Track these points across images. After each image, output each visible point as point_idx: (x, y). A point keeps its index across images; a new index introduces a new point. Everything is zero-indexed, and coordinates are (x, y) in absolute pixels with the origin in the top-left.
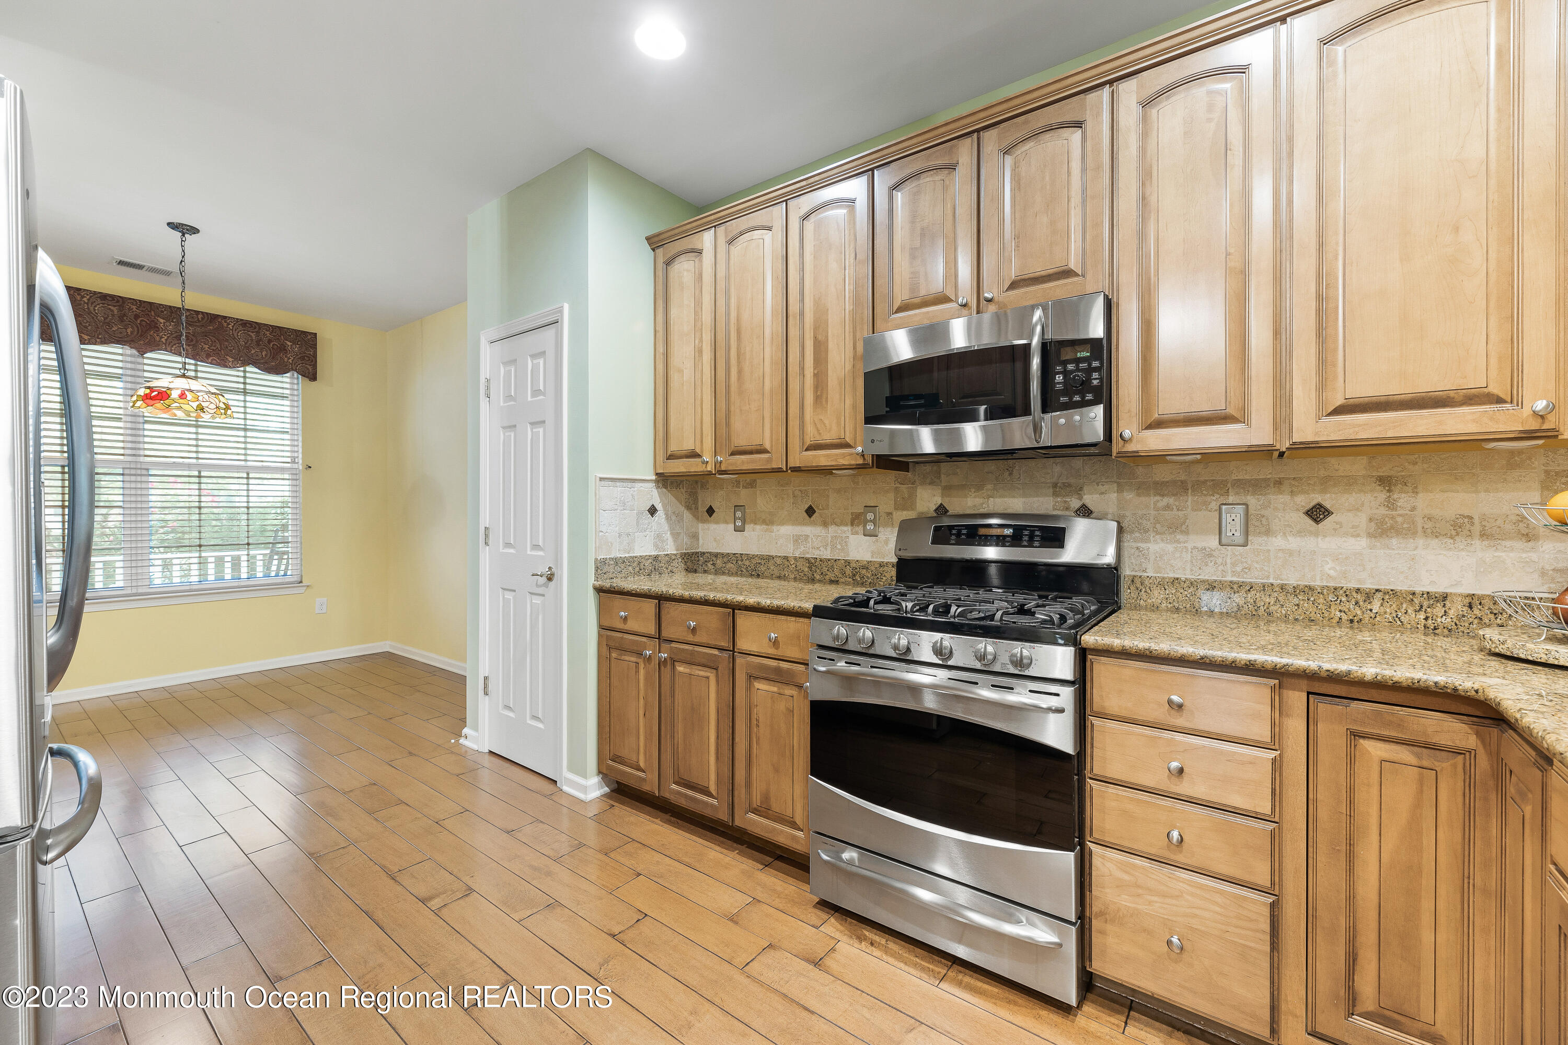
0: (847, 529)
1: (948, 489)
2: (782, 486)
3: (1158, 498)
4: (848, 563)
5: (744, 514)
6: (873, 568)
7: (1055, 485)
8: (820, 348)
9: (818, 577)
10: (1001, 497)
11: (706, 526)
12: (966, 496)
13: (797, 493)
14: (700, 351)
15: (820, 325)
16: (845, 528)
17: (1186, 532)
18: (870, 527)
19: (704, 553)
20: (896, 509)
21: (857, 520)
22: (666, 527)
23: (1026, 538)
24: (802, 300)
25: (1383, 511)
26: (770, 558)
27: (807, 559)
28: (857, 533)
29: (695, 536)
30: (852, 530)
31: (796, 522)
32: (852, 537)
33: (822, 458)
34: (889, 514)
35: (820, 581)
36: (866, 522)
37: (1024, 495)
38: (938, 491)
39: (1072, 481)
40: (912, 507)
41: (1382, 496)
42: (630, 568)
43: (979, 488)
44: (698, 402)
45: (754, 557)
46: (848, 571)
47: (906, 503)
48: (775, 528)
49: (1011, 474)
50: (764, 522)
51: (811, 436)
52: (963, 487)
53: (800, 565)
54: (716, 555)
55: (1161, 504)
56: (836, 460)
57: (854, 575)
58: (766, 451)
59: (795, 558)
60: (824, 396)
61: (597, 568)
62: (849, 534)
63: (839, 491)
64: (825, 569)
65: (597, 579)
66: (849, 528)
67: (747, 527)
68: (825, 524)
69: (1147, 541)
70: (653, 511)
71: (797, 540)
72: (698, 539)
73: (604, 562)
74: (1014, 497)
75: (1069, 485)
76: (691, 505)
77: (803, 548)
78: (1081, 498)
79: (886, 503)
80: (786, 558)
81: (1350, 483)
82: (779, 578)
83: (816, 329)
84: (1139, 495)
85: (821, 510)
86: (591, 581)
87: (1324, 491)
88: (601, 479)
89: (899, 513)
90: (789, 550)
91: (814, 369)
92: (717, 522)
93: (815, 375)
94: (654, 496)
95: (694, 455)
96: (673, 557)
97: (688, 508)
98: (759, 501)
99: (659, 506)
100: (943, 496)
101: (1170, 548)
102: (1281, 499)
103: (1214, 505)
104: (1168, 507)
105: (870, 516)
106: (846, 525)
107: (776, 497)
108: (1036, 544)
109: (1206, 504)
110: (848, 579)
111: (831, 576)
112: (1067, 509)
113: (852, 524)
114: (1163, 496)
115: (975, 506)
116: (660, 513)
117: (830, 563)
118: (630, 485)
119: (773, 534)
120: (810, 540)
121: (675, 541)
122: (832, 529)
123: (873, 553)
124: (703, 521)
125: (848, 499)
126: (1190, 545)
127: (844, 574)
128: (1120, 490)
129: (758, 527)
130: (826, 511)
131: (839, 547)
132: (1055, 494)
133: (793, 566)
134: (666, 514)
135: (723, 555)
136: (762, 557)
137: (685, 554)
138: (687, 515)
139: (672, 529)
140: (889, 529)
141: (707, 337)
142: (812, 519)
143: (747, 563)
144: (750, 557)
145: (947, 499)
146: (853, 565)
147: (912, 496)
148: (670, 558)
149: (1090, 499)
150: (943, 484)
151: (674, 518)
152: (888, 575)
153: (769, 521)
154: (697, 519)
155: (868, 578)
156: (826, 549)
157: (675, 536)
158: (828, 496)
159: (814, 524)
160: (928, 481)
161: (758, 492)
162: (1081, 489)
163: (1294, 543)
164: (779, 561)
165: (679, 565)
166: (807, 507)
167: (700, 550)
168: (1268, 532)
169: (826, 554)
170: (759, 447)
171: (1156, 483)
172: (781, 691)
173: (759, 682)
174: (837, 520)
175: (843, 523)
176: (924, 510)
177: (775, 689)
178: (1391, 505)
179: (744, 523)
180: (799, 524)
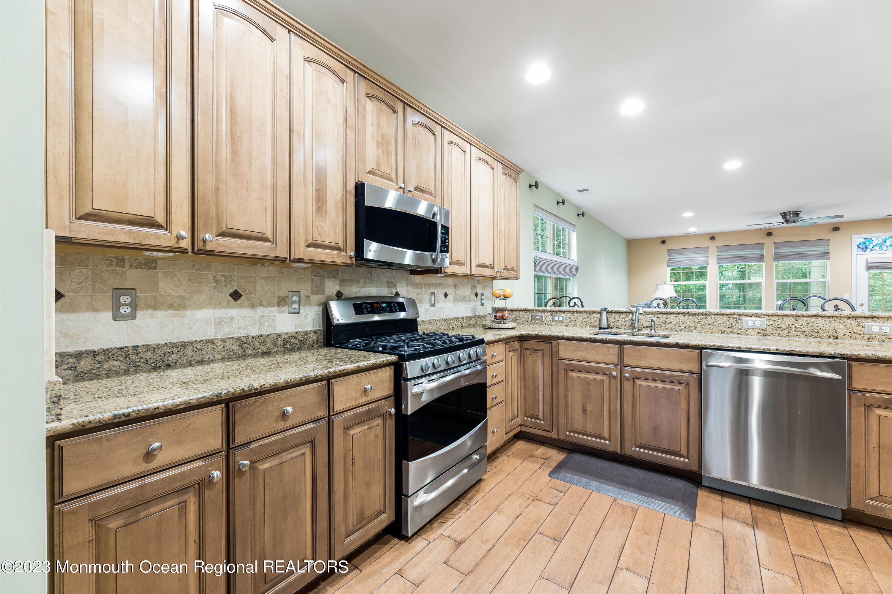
0: (274, 309)
1: (342, 282)
2: (198, 269)
3: (416, 289)
4: (279, 335)
5: (137, 299)
6: (300, 337)
7: (388, 282)
8: (321, 172)
9: (249, 352)
10: (368, 287)
12: (352, 287)
13: (219, 278)
16: (272, 309)
17: (423, 303)
18: (295, 306)
20: (312, 293)
21: (282, 301)
23: (394, 308)
25: (454, 295)
26: (184, 345)
27: (239, 339)
28: (283, 312)
30: (278, 310)
31: (219, 305)
32: (278, 316)
34: (308, 297)
35: (252, 356)
36: (291, 303)
37: (377, 287)
38: (337, 283)
39: (393, 281)
40: (323, 293)
43: (358, 282)
45: (159, 347)
46: (280, 342)
47: (320, 290)
48: (188, 313)
49: (371, 275)
50: (171, 307)
51: (314, 236)
52: (350, 281)
53: (228, 345)
54: (79, 355)
55: (417, 292)
56: (333, 258)
57: (285, 344)
58: (267, 240)
59: (223, 340)
60: (324, 209)
62: (276, 313)
63: (266, 278)
64: (257, 345)
66: (276, 308)
67: (139, 314)
68: (252, 306)
71: (219, 323)
74: (373, 287)
75: (392, 283)
77: (227, 330)
78: (396, 289)
79: (305, 289)
84: (412, 288)
85: (247, 294)
87: (447, 288)
89: (314, 296)
90: (210, 333)
92: (72, 310)
95: (151, 224)
98: (161, 284)
100: (340, 285)
102: (440, 290)
104: (419, 293)
105: (295, 299)
106: (274, 306)
107: (190, 280)
108: (398, 310)
109: (427, 292)
110: (279, 349)
111: (264, 349)
112: (392, 294)
113: (279, 305)
114: (418, 288)
115: (356, 292)
117: (262, 339)
119: (186, 320)
120: (236, 321)
122: (260, 311)
123: (296, 326)
125: (275, 285)
127: (276, 345)
128: (407, 286)
129: (160, 314)
130: (253, 295)
131: (266, 324)
132: (388, 287)
133: (220, 347)
135: (94, 353)
136: (174, 345)
140: (308, 308)
142: (238, 302)
143: (148, 355)
145: (342, 288)
146: (284, 336)
147: (322, 285)
149: (399, 289)
150: (340, 278)
152: (311, 340)
153: (176, 306)
155: (296, 344)
156: (254, 328)
158: (255, 282)
159: (241, 306)
160: (332, 276)
161: (160, 275)
162: (396, 285)
164: (199, 346)
166: (231, 291)
168: (438, 302)
169: (254, 331)
170: (260, 235)
171: (416, 283)
172: (371, 426)
173: (353, 430)
174: (264, 303)
175: (270, 305)
176: (330, 294)
177: (366, 427)
178: (455, 293)
179: (134, 306)
180: (222, 307)
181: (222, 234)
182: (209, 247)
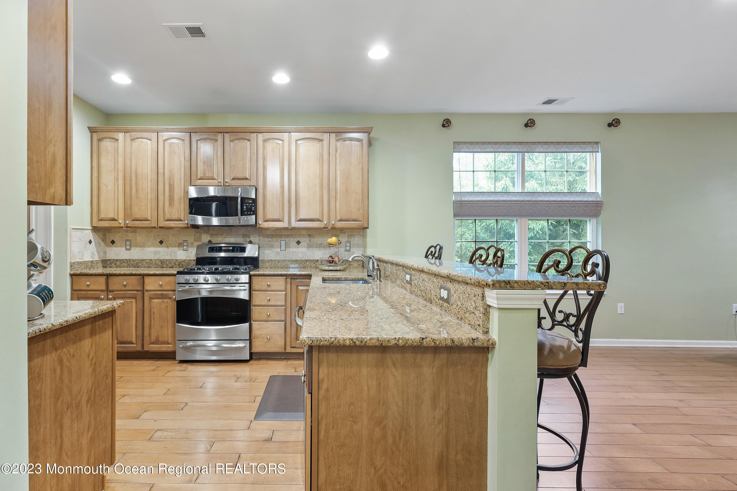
0: (176, 249)
1: (212, 235)
2: (148, 232)
3: (267, 239)
4: (177, 260)
5: (131, 243)
6: (186, 262)
7: (243, 235)
8: (171, 187)
9: (165, 266)
10: (229, 238)
11: (110, 248)
12: (218, 238)
13: (155, 235)
14: (118, 179)
15: (171, 179)
16: (176, 248)
17: (274, 248)
18: (185, 247)
19: (110, 260)
20: (195, 241)
21: (180, 245)
22: (95, 249)
23: (236, 250)
24: (164, 169)
26: (143, 260)
27: (161, 260)
28: (180, 250)
29: (105, 253)
30: (178, 249)
31: (155, 246)
32: (178, 251)
33: (172, 224)
34: (192, 243)
35: (165, 267)
36: (184, 246)
37: (235, 237)
38: (209, 236)
39: (247, 233)
40: (200, 241)
41: (309, 239)
42: (83, 266)
43: (222, 235)
44: (116, 199)
45: (136, 260)
46: (177, 263)
47: (199, 239)
48: (145, 249)
49: (231, 231)
50: (140, 246)
51: (168, 216)
52: (217, 234)
53: (157, 262)
54: (117, 260)
55: (268, 240)
56: (176, 225)
57: (179, 265)
58: (149, 220)
59: (155, 260)
60: (173, 203)
61: (71, 266)
62: (177, 250)
63: (173, 235)
64: (168, 263)
65: (71, 270)
66: (177, 248)
67: (132, 248)
68: (167, 247)
69: (265, 250)
70: (90, 242)
71: (155, 253)
72: (106, 254)
73: (74, 263)
74: (232, 238)
75: (247, 235)
76: (104, 240)
77: (158, 256)
78: (250, 239)
79: (191, 239)
80: (151, 260)
81: (303, 236)
82: (148, 267)
83: (170, 180)
84: (263, 238)
85: (165, 242)
86: (68, 271)
88: (73, 229)
89: (196, 243)
90: (152, 257)
91: (169, 194)
92: (117, 247)
93: (169, 196)
94: (90, 235)
95: (114, 220)
96: (98, 261)
97: (103, 241)
98: (138, 238)
99: (92, 240)
100: (210, 237)
101: (270, 252)
102: (291, 239)
103: (279, 241)
104: (270, 241)
105: (185, 244)
106: (176, 247)
107: (146, 236)
108: (238, 251)
109: (278, 240)
110: (177, 266)
111: (170, 265)
112: (246, 241)
113: (178, 247)
114: (269, 238)
115: (220, 241)
116: (93, 243)
117: (170, 261)
118: (82, 231)
119: (145, 251)
120: (161, 253)
121: (98, 255)
122: (170, 249)
123: (186, 257)
124: (109, 246)
125: (177, 238)
126: (274, 251)
127: (175, 264)
128: (259, 237)
129: (137, 248)
130: (168, 242)
131: (173, 255)
132: (243, 237)
133: (154, 263)
134: (95, 243)
135: (120, 260)
136: (140, 260)
137: (102, 260)
138: (102, 243)
139: (97, 250)
140: (192, 248)
141: (121, 175)
142: (162, 245)
143: (133, 263)
144: (133, 260)
145: (212, 238)
146: (179, 261)
147: (200, 237)
148: (97, 262)
149: (252, 239)
150: (211, 233)
151: (98, 245)
152: (192, 264)
153: (142, 246)
154: (106, 245)
155: (185, 265)
156: (168, 256)
157: (98, 252)
158: (169, 237)
159: (163, 247)
160: (204, 233)
161: (137, 235)
162: (250, 236)
163: (294, 250)
164: (147, 261)
165: (100, 265)
166: (160, 240)
167: (107, 258)
168: (290, 247)
169: (168, 258)
170: (145, 219)
171: (267, 235)
172: (163, 301)
173: (154, 300)
174: (172, 245)
175: (175, 246)
176: (205, 242)
177: (161, 301)
178: (310, 241)
179: (131, 246)
180: (156, 247)
181: (133, 220)
182: (129, 226)
